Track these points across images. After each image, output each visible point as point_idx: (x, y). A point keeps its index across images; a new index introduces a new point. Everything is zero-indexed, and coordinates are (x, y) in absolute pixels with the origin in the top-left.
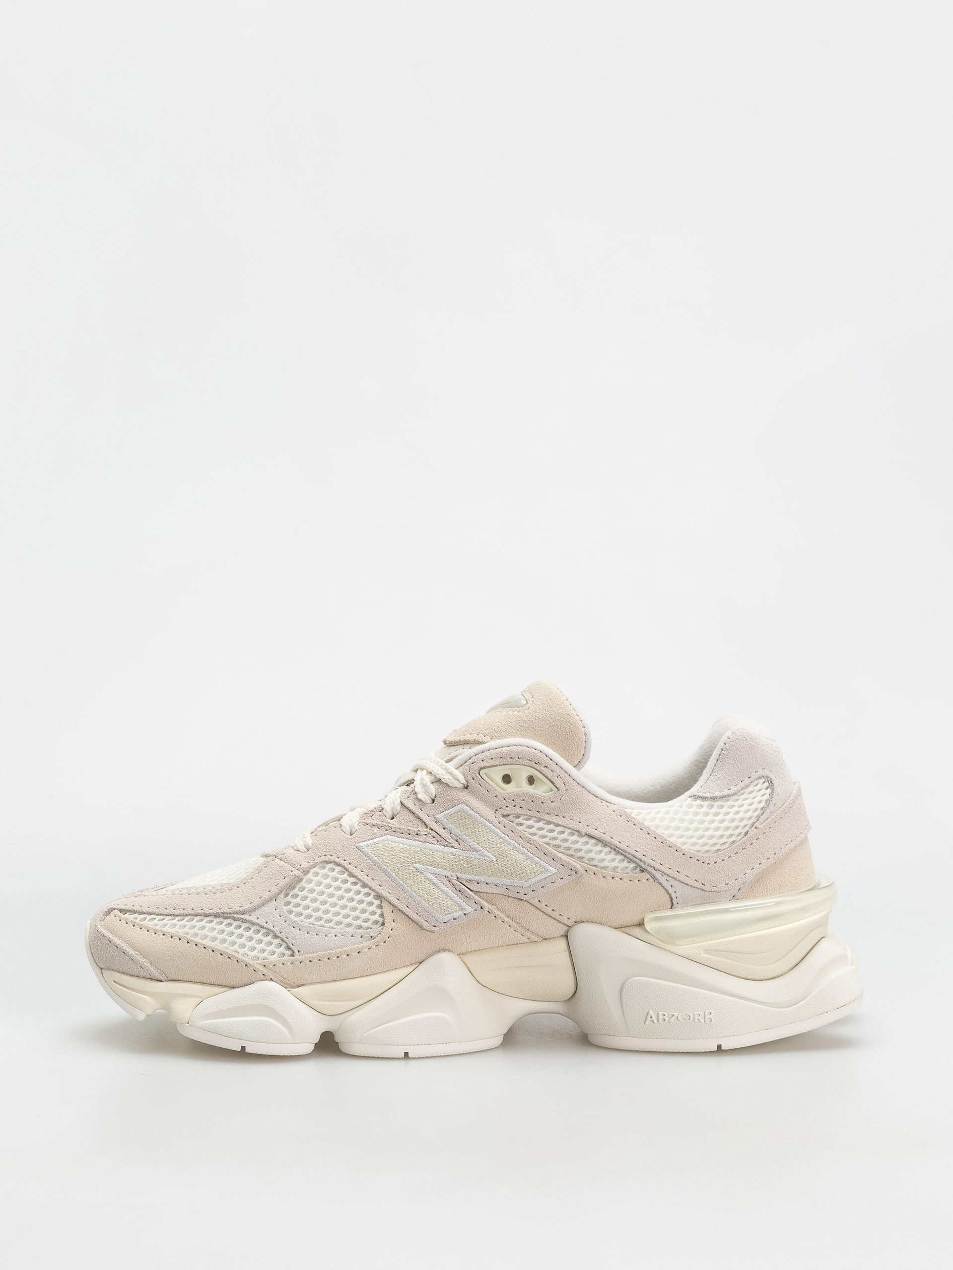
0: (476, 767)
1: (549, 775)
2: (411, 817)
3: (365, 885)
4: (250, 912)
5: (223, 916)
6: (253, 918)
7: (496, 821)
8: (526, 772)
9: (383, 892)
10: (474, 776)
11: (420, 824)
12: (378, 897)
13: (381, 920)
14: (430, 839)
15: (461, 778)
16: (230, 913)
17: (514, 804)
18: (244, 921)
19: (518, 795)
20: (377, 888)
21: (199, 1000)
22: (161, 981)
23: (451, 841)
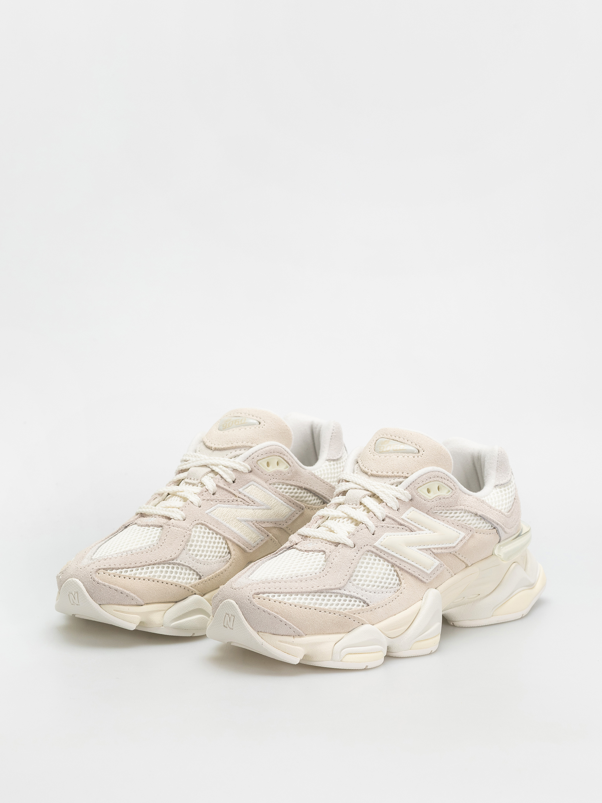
0: (255, 460)
1: (286, 459)
2: (225, 492)
3: (217, 533)
4: (176, 558)
5: (164, 563)
6: (178, 561)
7: (267, 487)
8: (276, 459)
9: (226, 535)
10: (255, 465)
11: (231, 495)
12: (224, 538)
13: (228, 551)
14: (240, 503)
15: (249, 467)
16: (168, 561)
17: (273, 477)
18: (174, 564)
19: (275, 472)
20: (224, 534)
21: (164, 612)
22: (142, 606)
23: (250, 502)
